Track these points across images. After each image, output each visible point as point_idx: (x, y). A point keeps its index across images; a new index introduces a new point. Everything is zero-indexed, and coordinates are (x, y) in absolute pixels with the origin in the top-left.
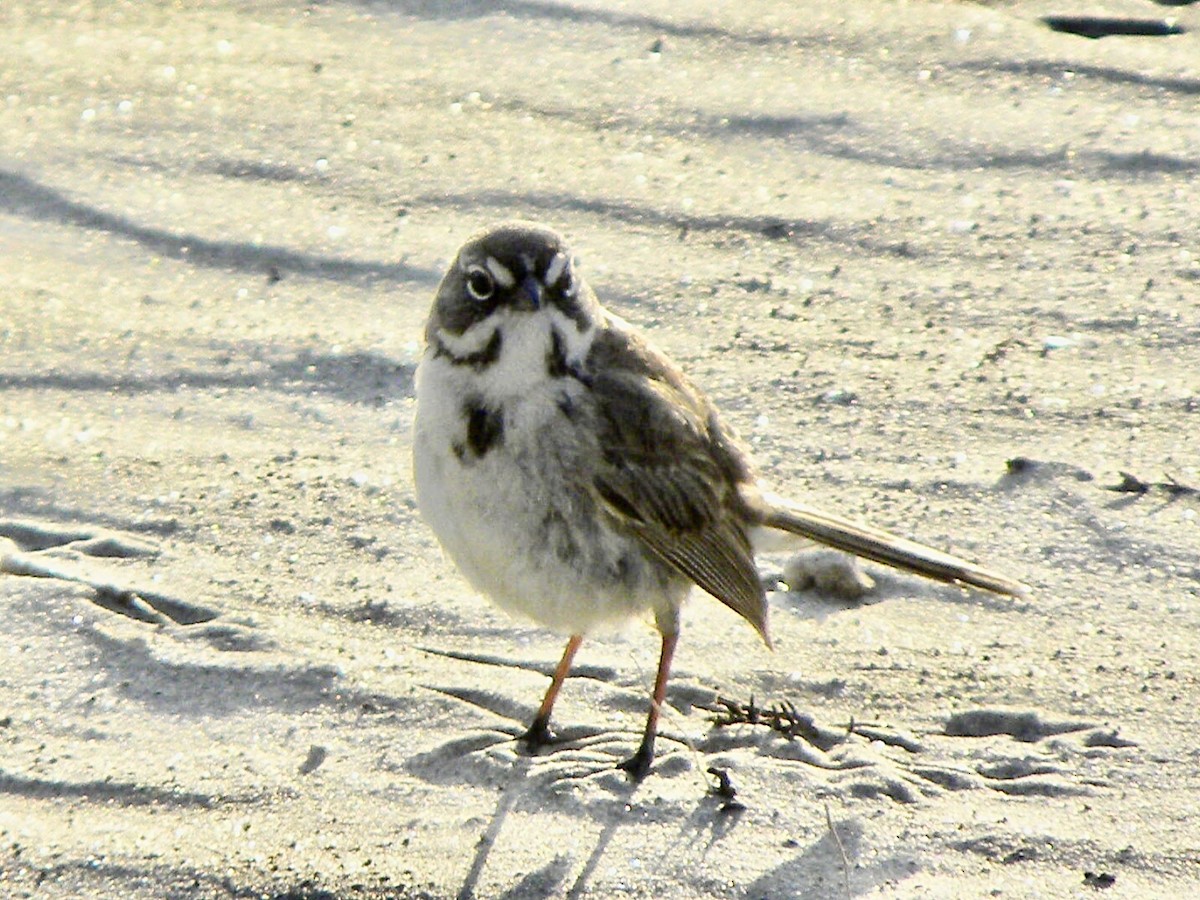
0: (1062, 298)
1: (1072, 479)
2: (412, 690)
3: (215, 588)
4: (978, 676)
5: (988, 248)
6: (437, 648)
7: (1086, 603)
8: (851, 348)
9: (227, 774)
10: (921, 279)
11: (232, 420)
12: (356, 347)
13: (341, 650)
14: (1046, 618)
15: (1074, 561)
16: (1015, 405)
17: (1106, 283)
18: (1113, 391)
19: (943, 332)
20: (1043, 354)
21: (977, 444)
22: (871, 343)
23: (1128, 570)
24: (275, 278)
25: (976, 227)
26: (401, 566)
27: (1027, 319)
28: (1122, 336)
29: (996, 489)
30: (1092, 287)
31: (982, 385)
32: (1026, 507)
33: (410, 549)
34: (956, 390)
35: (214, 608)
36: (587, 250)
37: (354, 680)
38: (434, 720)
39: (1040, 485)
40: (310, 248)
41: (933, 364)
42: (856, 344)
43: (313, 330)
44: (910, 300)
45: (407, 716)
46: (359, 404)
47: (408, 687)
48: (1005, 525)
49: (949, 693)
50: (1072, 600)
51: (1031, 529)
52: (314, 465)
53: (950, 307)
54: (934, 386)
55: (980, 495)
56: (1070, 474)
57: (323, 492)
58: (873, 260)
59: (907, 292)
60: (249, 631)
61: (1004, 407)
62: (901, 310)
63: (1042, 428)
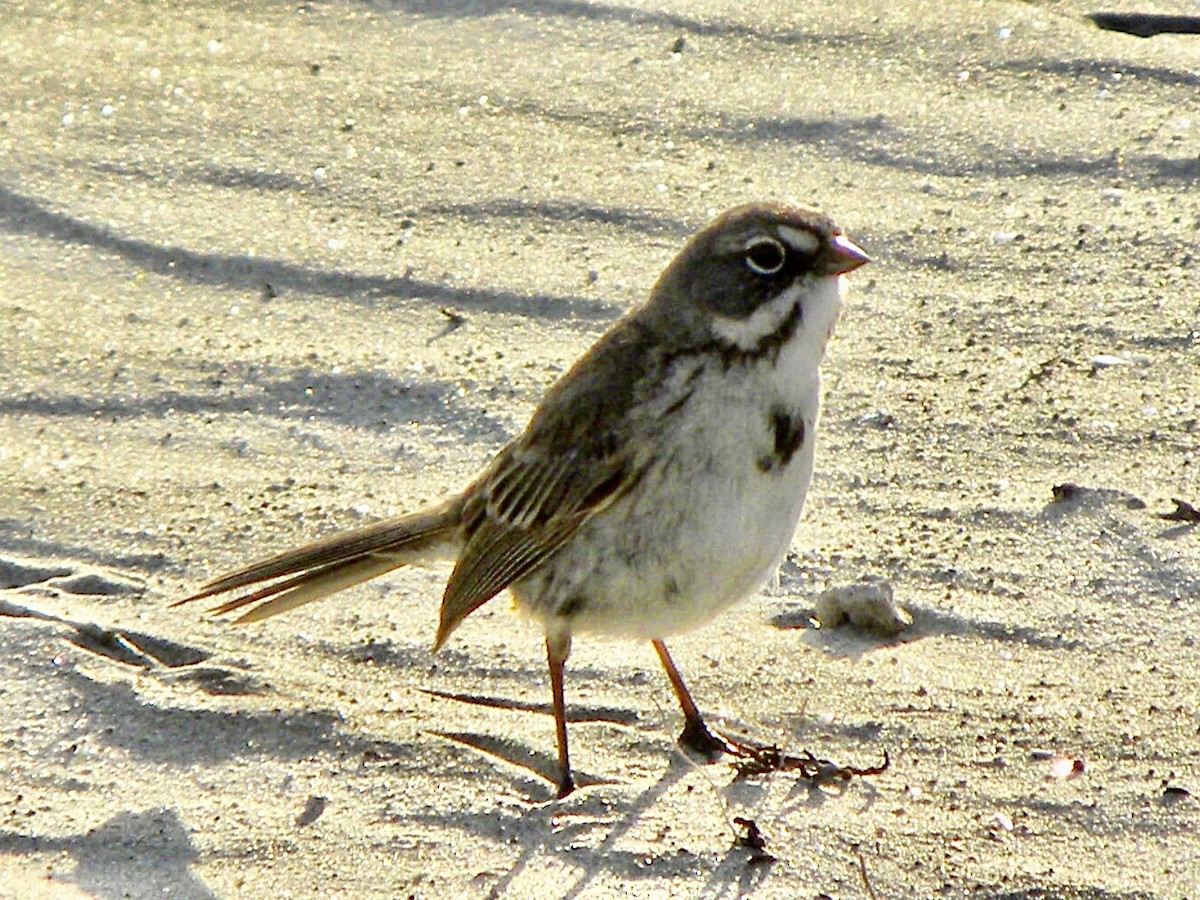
0: (1111, 314)
1: (1121, 507)
2: (419, 735)
3: (205, 627)
4: (1023, 718)
5: (1032, 260)
6: (444, 691)
7: (1137, 640)
8: (887, 368)
9: (218, 826)
10: (962, 293)
11: (223, 446)
12: (357, 368)
13: (341, 694)
14: (1095, 656)
15: (1124, 594)
16: (1063, 427)
17: (1159, 298)
18: (1166, 413)
19: (984, 350)
20: (1092, 373)
21: (1021, 470)
22: (909, 362)
23: (1182, 604)
24: (270, 295)
25: (1020, 238)
26: (405, 603)
27: (1074, 337)
28: (1175, 355)
29: (1042, 518)
30: (1144, 302)
31: (1026, 407)
32: (1073, 537)
33: (415, 585)
34: (999, 413)
35: (206, 649)
36: (604, 264)
37: (356, 725)
38: (442, 768)
39: (1088, 513)
40: (307, 262)
41: (975, 385)
42: (892, 363)
43: (310, 351)
44: (951, 317)
45: (413, 764)
46: (360, 430)
47: (413, 733)
48: (1051, 557)
49: (992, 737)
50: (1123, 636)
51: (1079, 561)
52: (311, 495)
53: (992, 323)
54: (976, 408)
55: (1024, 524)
56: (1121, 502)
57: (322, 524)
58: (910, 274)
59: (946, 309)
60: (243, 673)
61: (1049, 431)
62: (939, 327)
63: (1090, 452)
